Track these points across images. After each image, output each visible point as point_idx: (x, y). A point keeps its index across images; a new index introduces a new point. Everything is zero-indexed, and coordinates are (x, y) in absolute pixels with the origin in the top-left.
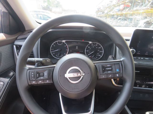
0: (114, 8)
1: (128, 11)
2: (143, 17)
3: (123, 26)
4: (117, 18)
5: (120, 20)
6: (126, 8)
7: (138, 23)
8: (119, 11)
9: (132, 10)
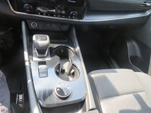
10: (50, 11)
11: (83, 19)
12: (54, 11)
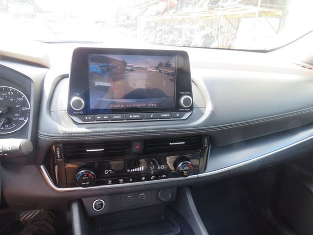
0: (148, 7)
1: (173, 14)
2: (200, 27)
3: (167, 43)
4: (155, 29)
5: (161, 33)
6: (169, 8)
7: (191, 38)
8: (158, 13)
9: (178, 13)
10: (133, 172)
11: (206, 171)
12: (142, 168)
